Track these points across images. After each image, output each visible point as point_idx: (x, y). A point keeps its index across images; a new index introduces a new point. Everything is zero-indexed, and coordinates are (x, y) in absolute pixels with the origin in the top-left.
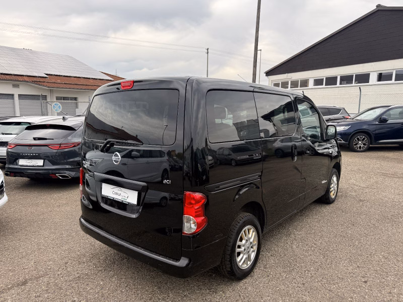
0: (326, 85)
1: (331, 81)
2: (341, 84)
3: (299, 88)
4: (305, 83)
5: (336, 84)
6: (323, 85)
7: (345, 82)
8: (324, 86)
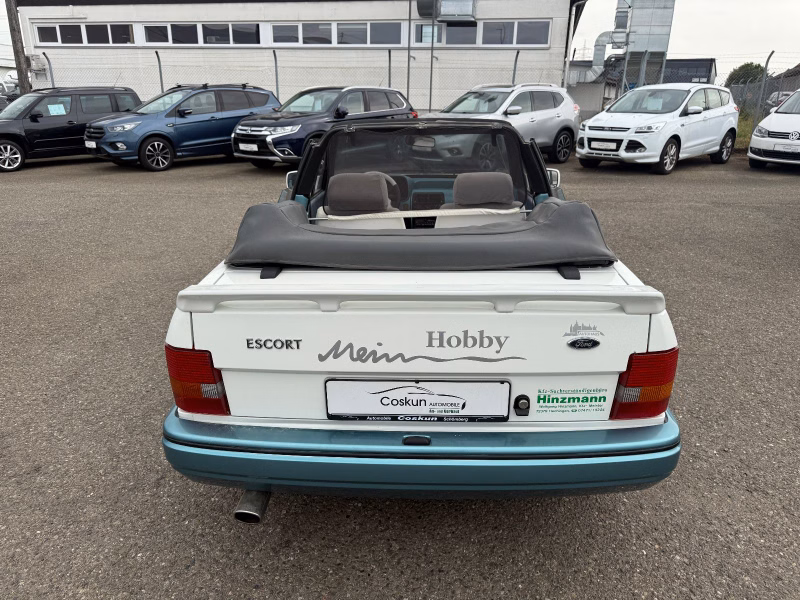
0: (175, 41)
1: (184, 34)
2: (205, 42)
3: (111, 44)
4: (123, 33)
5: (197, 42)
6: (167, 40)
7: (213, 38)
8: (170, 43)
